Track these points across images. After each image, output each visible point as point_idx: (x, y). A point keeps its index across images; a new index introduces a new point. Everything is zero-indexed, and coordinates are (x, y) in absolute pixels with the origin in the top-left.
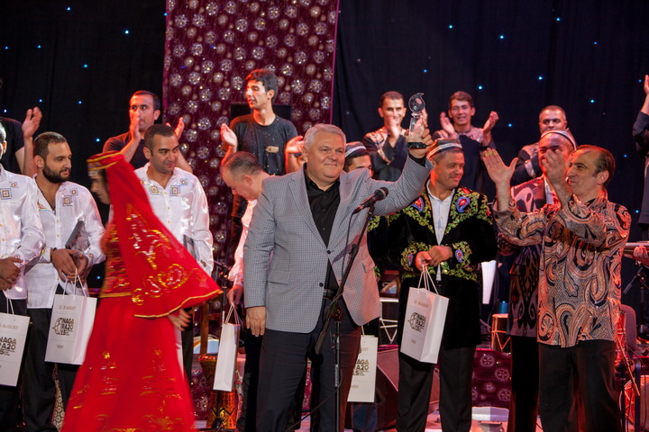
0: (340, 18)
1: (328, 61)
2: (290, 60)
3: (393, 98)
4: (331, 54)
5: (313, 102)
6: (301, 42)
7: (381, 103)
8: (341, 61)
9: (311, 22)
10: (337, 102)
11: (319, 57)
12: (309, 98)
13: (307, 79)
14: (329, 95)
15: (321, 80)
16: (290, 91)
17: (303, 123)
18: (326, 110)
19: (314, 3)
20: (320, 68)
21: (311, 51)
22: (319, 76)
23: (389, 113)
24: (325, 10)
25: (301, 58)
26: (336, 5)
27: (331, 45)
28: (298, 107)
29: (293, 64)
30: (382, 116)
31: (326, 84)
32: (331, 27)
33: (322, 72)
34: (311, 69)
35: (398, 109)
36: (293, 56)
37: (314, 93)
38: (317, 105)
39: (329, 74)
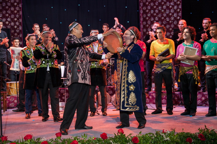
0: (22, 6)
1: (20, 17)
2: (10, 17)
3: (36, 25)
4: (21, 15)
5: (17, 28)
6: (12, 12)
7: (33, 26)
8: (24, 17)
9: (15, 7)
10: (23, 28)
11: (17, 16)
12: (16, 27)
13: (15, 22)
14: (21, 26)
15: (19, 22)
16: (10, 25)
17: (15, 33)
18: (21, 30)
19: (15, 2)
20: (18, 19)
21: (15, 14)
22: (18, 21)
23: (36, 29)
24: (18, 4)
25: (13, 16)
26: (21, 2)
27: (21, 13)
28: (13, 29)
29: (10, 18)
30: (33, 30)
31: (20, 23)
32: (20, 8)
33: (19, 20)
34: (16, 19)
35: (38, 28)
36: (10, 16)
37: (17, 26)
38: (18, 28)
39: (21, 20)
